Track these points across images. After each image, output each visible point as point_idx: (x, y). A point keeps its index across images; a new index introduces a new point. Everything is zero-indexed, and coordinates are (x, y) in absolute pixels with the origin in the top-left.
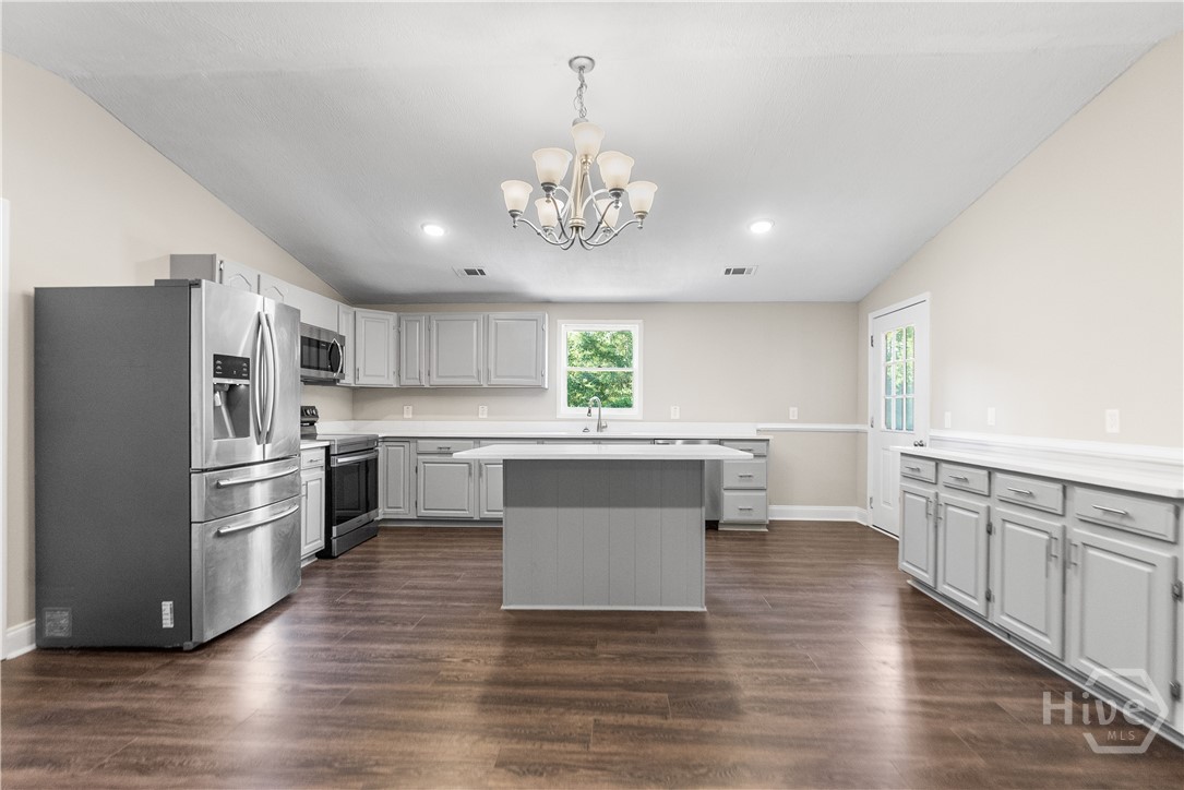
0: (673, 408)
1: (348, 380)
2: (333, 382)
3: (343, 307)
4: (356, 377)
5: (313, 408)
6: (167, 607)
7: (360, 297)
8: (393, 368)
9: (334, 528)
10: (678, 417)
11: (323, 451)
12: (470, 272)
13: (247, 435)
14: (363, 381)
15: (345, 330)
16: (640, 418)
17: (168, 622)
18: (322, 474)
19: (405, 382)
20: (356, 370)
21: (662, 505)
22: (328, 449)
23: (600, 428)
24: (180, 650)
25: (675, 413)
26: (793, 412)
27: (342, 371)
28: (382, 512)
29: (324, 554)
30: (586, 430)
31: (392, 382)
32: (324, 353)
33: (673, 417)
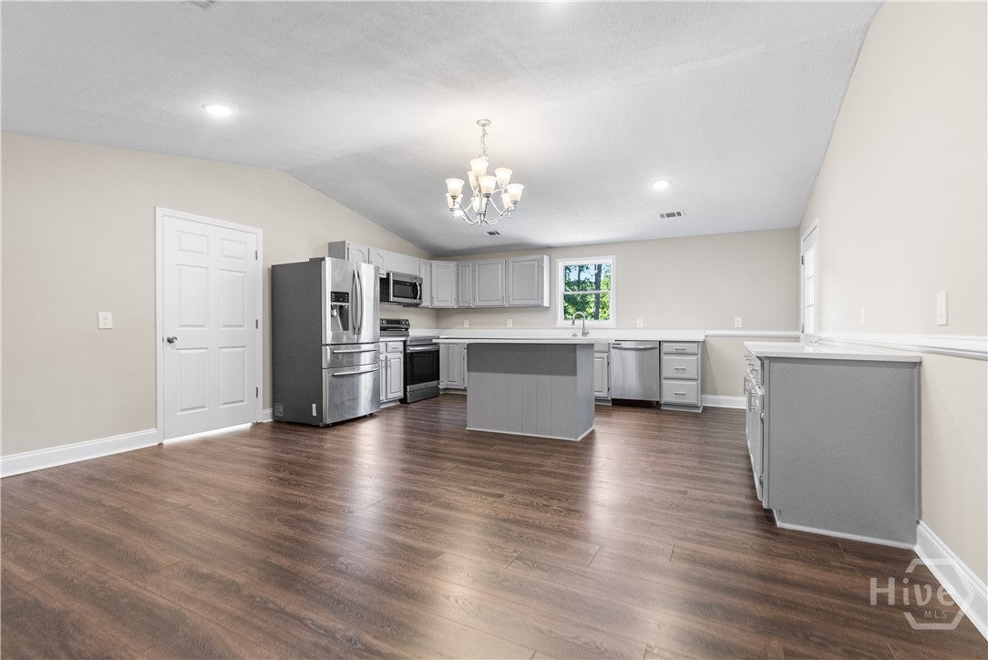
0: (638, 319)
1: (426, 302)
2: (417, 305)
3: (423, 261)
4: (432, 302)
5: (407, 320)
6: (314, 406)
7: (437, 254)
8: (454, 297)
9: (408, 387)
10: (642, 326)
11: (402, 343)
12: (491, 233)
13: (348, 330)
14: (437, 304)
15: (424, 275)
16: (614, 327)
17: (314, 414)
18: (402, 356)
19: (461, 304)
20: (432, 298)
21: (551, 374)
22: (405, 342)
23: (584, 334)
24: (318, 427)
25: (640, 323)
26: (738, 321)
27: (420, 298)
28: (443, 384)
29: (403, 401)
30: (574, 335)
31: (453, 305)
32: (410, 289)
33: (638, 326)
